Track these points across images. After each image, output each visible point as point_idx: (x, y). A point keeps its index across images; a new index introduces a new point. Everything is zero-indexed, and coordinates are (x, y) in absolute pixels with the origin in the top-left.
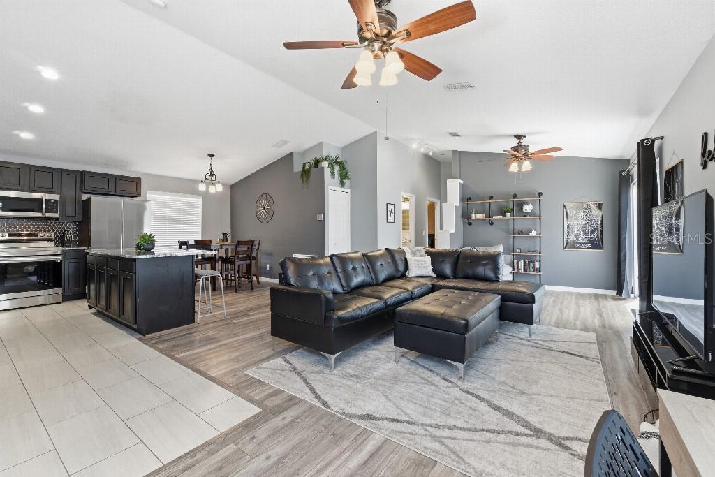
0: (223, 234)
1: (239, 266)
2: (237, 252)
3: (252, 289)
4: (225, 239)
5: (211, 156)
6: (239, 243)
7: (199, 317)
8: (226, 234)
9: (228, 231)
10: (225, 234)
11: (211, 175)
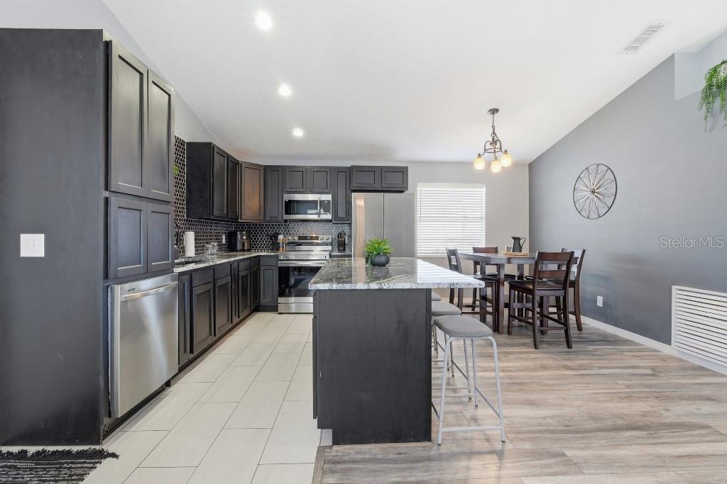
0: (514, 238)
1: (542, 298)
2: (537, 272)
3: (569, 346)
4: (517, 248)
5: (494, 111)
6: (543, 257)
7: (440, 428)
8: (519, 239)
9: (524, 234)
10: (516, 239)
11: (494, 142)
